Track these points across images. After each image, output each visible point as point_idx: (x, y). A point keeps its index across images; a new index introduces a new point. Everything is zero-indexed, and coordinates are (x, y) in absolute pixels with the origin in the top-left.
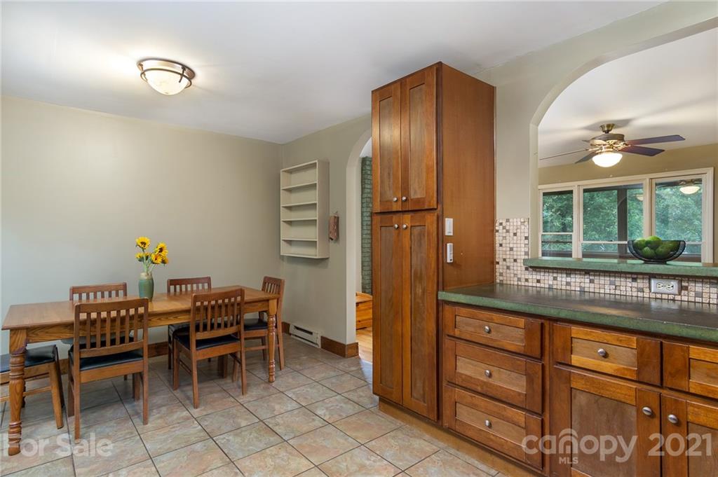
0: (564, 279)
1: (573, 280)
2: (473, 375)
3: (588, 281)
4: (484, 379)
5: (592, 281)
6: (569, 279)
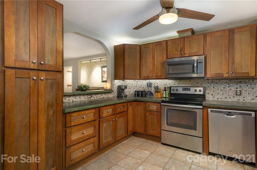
0: (68, 99)
1: (70, 98)
2: (78, 137)
3: (74, 98)
4: (82, 136)
5: (75, 98)
6: (69, 99)
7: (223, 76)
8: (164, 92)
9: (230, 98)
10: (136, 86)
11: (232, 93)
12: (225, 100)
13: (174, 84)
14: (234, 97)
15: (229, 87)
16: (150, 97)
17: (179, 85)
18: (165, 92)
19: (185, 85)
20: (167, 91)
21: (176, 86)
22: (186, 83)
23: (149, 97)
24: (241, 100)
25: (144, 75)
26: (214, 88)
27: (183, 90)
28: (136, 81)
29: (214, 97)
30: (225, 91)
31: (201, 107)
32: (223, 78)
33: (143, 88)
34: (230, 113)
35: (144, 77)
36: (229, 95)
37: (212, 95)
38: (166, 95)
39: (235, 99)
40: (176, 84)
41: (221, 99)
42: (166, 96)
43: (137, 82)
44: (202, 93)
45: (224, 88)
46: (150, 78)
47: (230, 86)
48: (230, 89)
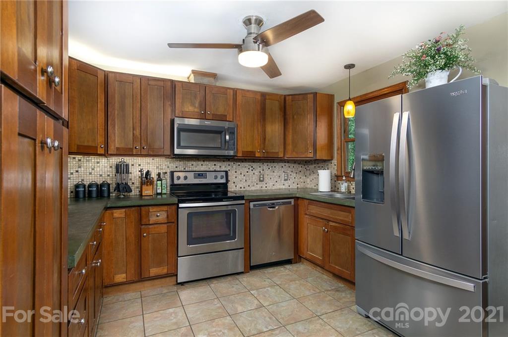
7: (255, 155)
8: (158, 182)
9: (254, 185)
10: (77, 171)
11: (255, 178)
12: (248, 189)
13: (176, 167)
14: (257, 184)
15: (252, 170)
16: (124, 195)
17: (186, 169)
18: (160, 182)
19: (196, 169)
20: (163, 181)
21: (180, 170)
22: (198, 165)
23: (122, 196)
24: (264, 188)
25: (117, 146)
26: (236, 172)
27: (195, 177)
28: (74, 158)
29: (236, 186)
30: (249, 175)
31: (243, 202)
32: (254, 158)
33: (101, 175)
34: (273, 204)
35: (118, 149)
36: (252, 182)
37: (234, 183)
38: (163, 188)
39: (258, 187)
40: (180, 167)
41: (244, 188)
42: (163, 191)
43: (80, 160)
44: (223, 181)
45: (247, 172)
46: (134, 154)
47: (254, 168)
48: (254, 174)
